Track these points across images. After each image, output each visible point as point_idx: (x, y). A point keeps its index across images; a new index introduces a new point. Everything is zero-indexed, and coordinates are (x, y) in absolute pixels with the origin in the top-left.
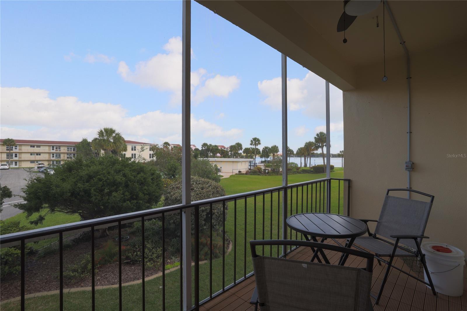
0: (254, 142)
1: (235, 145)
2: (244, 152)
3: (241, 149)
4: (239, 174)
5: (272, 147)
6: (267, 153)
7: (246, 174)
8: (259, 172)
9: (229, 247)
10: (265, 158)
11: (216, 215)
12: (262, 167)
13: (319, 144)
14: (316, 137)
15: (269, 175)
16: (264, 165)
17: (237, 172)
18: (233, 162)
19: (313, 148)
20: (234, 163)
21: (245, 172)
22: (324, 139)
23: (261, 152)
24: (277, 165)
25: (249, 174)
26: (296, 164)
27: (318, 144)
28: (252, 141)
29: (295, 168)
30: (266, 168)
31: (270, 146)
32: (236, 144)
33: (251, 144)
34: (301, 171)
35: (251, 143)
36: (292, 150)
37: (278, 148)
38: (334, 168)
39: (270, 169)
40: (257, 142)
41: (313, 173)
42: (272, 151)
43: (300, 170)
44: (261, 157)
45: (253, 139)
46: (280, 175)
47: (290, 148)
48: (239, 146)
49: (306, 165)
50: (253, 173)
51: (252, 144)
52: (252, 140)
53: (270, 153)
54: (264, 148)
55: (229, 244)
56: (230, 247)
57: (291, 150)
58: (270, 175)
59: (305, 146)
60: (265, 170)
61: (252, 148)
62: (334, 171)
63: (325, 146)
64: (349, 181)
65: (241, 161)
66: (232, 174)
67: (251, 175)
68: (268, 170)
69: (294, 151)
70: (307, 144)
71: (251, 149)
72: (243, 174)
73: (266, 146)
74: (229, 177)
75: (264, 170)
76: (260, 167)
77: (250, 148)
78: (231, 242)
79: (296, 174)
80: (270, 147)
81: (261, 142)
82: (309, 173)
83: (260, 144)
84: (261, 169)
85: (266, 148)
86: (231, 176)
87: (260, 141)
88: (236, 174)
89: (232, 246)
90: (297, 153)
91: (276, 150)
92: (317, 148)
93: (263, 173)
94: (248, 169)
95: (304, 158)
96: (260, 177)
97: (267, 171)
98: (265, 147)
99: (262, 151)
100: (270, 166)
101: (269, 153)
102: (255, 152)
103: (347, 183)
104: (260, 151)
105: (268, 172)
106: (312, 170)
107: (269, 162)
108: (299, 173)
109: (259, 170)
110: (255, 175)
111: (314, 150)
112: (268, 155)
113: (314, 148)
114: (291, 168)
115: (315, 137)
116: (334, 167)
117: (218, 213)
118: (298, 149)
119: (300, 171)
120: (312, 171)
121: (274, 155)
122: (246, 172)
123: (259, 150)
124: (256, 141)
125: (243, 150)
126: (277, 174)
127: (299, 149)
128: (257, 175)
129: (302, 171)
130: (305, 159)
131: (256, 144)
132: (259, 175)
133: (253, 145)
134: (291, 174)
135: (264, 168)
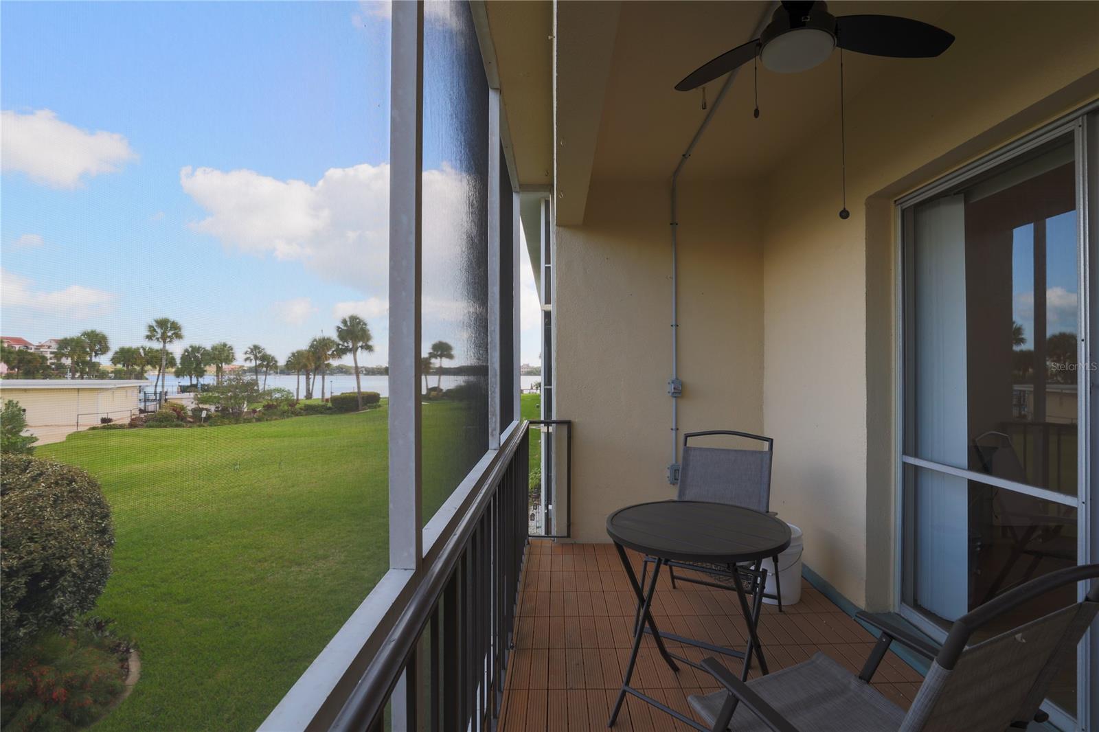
0: (159, 331)
1: (79, 338)
2: (115, 360)
3: (104, 349)
4: (104, 428)
5: (214, 349)
6: (199, 363)
7: (133, 424)
8: (178, 418)
9: (128, 669)
10: (191, 377)
11: (74, 575)
12: (188, 402)
13: (348, 343)
14: (342, 326)
15: (211, 426)
16: (196, 398)
17: (98, 423)
18: (78, 390)
19: (330, 353)
20: (82, 394)
21: (127, 421)
22: (360, 333)
23: (178, 361)
24: (235, 397)
25: (142, 425)
26: (289, 392)
27: (346, 344)
28: (151, 329)
29: (286, 403)
30: (201, 406)
31: (208, 345)
32: (84, 334)
33: (149, 338)
34: (301, 409)
35: (149, 334)
36: (273, 358)
37: (232, 349)
38: (380, 398)
39: (213, 408)
40: (171, 330)
41: (331, 414)
42: (214, 358)
43: (298, 406)
44: (178, 374)
45: (157, 322)
46: (244, 422)
47: (266, 351)
48: (97, 341)
49: (309, 395)
50: (157, 421)
51: (154, 336)
52: (154, 324)
53: (207, 363)
54: (186, 351)
55: (127, 659)
56: (131, 667)
57: (270, 356)
58: (216, 426)
59: (312, 346)
60: (197, 411)
61: (144, 349)
62: (380, 406)
63: (360, 349)
64: (569, 424)
65: (111, 389)
66: (74, 430)
67: (151, 427)
68: (206, 409)
69: (277, 358)
70: (315, 343)
71: (141, 351)
72: (122, 427)
73: (196, 343)
74: (64, 439)
75: (194, 410)
76: (179, 402)
77: (138, 349)
78: (132, 651)
79: (288, 417)
80: (209, 348)
81: (184, 332)
82: (321, 413)
83: (179, 336)
84: (183, 408)
85: (195, 349)
86: (71, 437)
87: (180, 330)
88: (94, 428)
89: (139, 664)
90: (287, 364)
91: (228, 356)
92: (341, 352)
93: (191, 420)
94: (138, 413)
95: (305, 377)
96: (184, 431)
97: (204, 414)
98: (191, 347)
99: (182, 358)
100: (215, 400)
101: (205, 366)
102: (158, 360)
103: (565, 428)
104: (173, 359)
105: (208, 418)
106: (330, 405)
107: (206, 388)
108: (297, 415)
109: (179, 413)
110: (165, 427)
111: (333, 356)
112: (201, 368)
113: (333, 352)
114: (275, 403)
115: (339, 328)
116: (381, 396)
117: (81, 567)
118: (290, 355)
119: (299, 410)
120: (330, 408)
121: (219, 369)
122: (132, 420)
123: (171, 354)
124: (167, 329)
125: (110, 355)
126: (237, 422)
127: (293, 355)
128: (171, 426)
129: (305, 411)
130: (308, 379)
131: (164, 338)
132: (177, 426)
133: (158, 339)
134: (276, 419)
135: (193, 406)
